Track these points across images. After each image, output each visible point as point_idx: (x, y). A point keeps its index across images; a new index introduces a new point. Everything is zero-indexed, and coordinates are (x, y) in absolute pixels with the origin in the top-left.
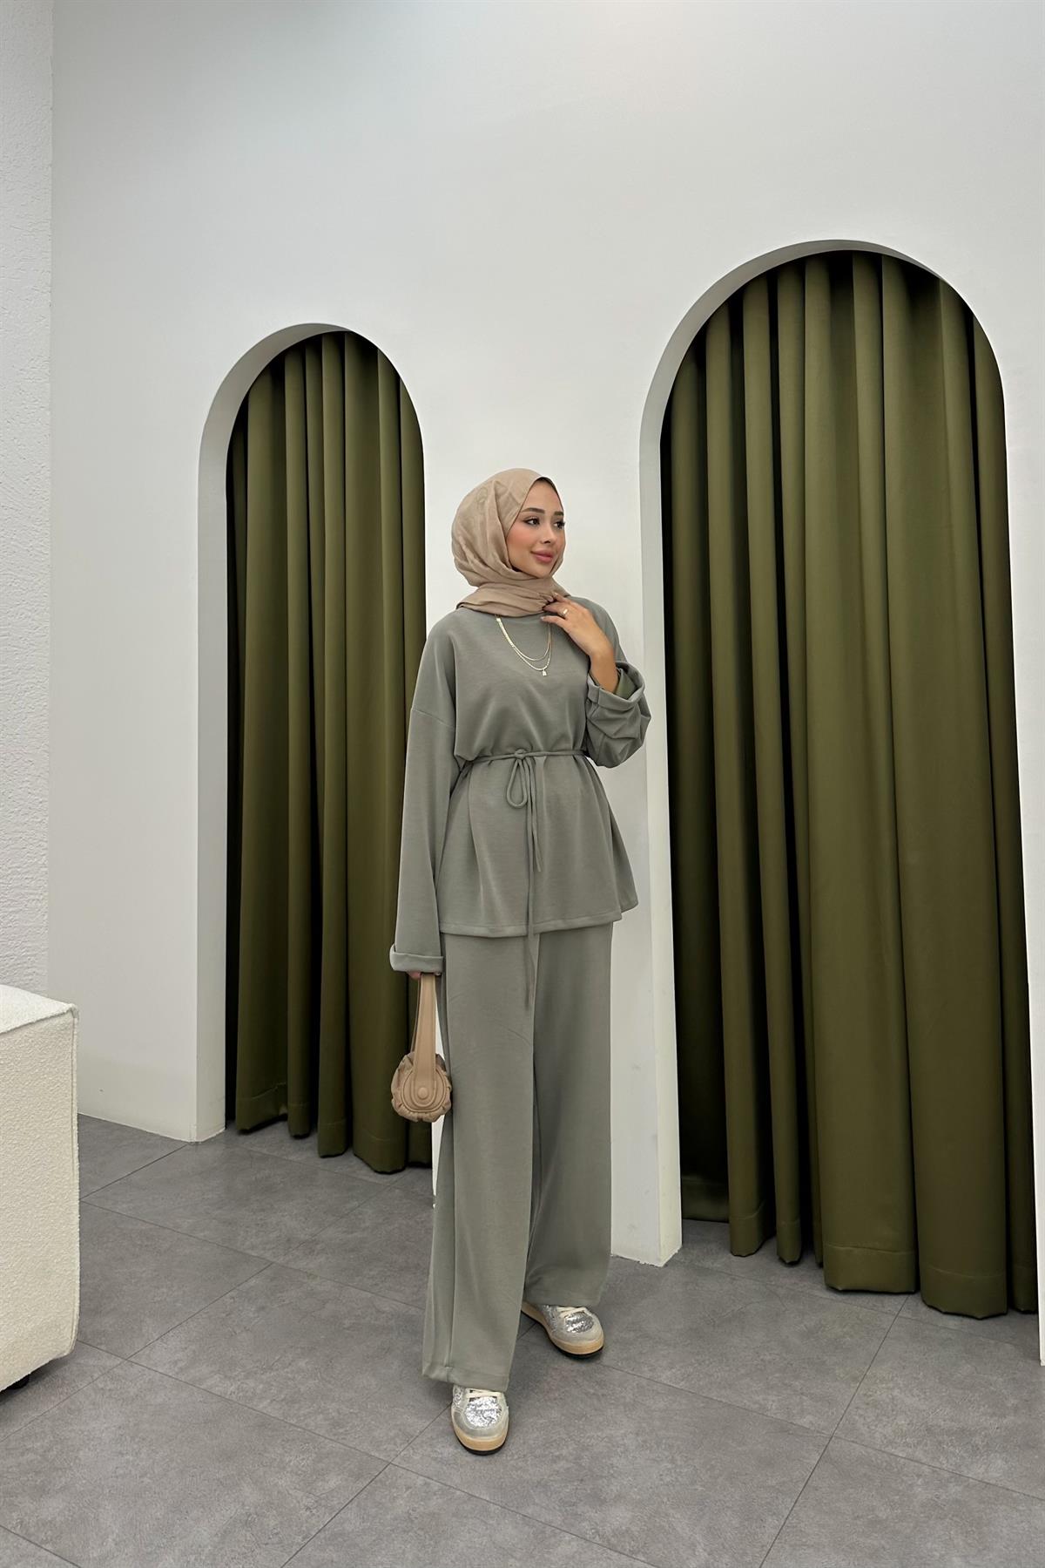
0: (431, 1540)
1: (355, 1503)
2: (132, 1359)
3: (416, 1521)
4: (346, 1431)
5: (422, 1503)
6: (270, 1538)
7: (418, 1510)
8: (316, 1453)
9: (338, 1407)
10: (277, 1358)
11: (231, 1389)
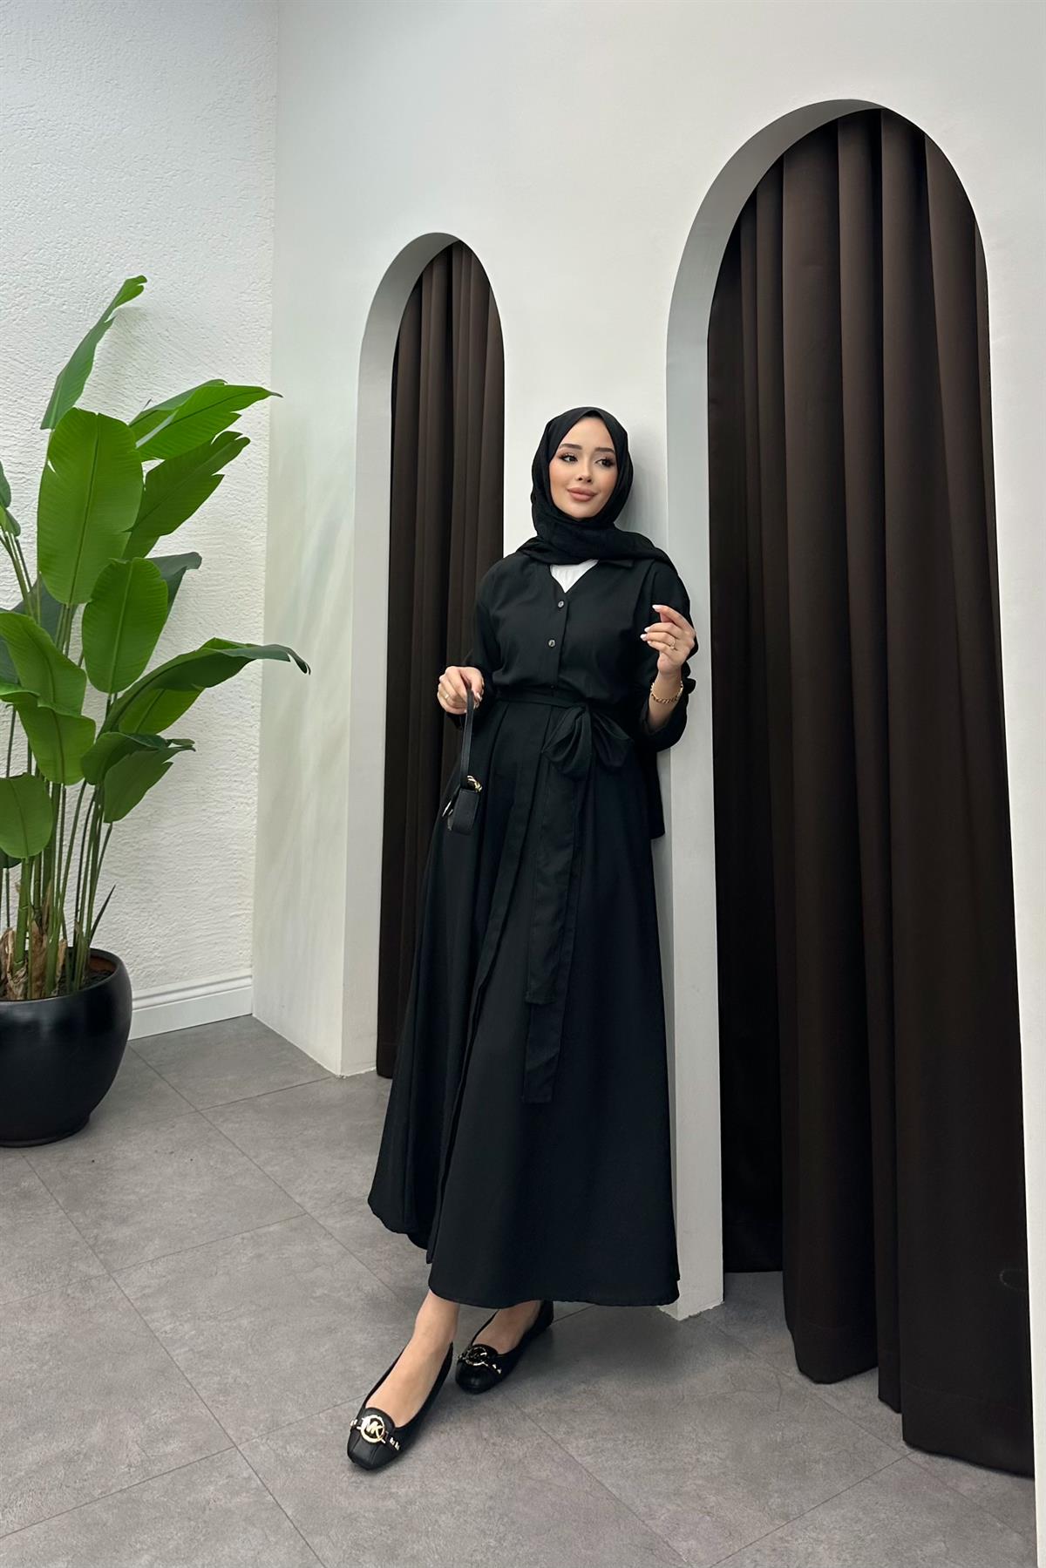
0: (204, 1536)
1: (168, 1478)
2: (115, 1275)
3: (207, 1512)
4: (226, 1400)
5: (228, 1496)
6: (75, 1482)
7: (218, 1503)
8: (182, 1413)
9: (239, 1374)
10: (229, 1309)
11: (167, 1328)
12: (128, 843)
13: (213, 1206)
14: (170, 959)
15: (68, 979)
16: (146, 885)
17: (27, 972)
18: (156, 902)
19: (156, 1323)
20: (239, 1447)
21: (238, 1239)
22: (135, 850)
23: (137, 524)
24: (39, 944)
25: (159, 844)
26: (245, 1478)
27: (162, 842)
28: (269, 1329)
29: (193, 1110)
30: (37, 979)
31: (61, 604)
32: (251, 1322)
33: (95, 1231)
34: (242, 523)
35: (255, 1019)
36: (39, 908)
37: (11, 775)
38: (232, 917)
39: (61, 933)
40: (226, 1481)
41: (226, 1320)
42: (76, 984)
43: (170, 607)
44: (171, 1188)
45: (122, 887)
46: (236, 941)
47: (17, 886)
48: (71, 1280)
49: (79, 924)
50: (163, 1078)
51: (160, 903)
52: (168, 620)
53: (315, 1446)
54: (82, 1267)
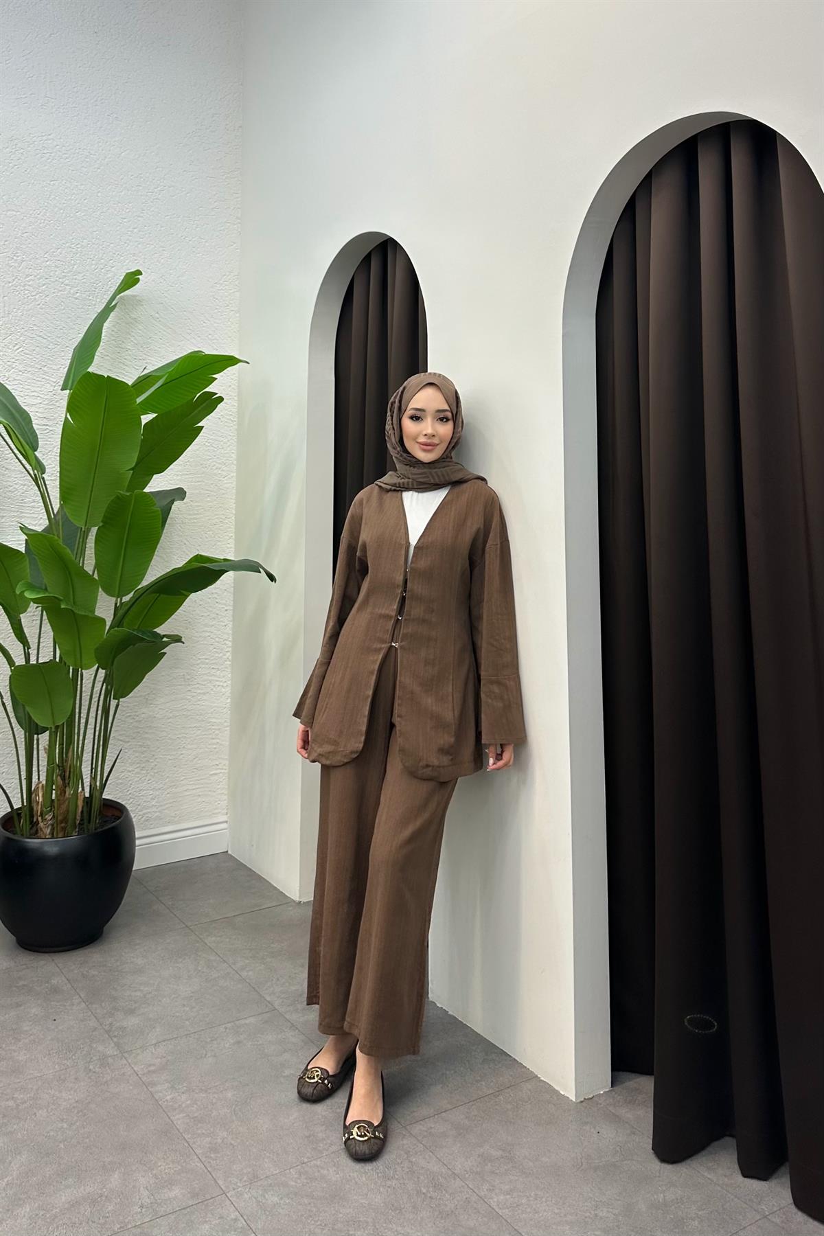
1: (173, 1217)
2: (126, 1055)
4: (217, 1157)
6: (100, 1219)
8: (182, 1166)
9: (226, 1136)
10: (216, 1084)
11: (168, 1098)
12: (130, 716)
13: (202, 1002)
14: (164, 807)
15: (86, 821)
16: (145, 749)
17: (54, 816)
18: (152, 762)
19: (159, 1094)
20: (227, 1194)
21: (222, 1029)
22: (137, 722)
23: (136, 465)
24: (63, 794)
25: (155, 717)
26: (232, 1220)
27: (157, 716)
28: (249, 1101)
29: (184, 926)
30: (62, 822)
31: (78, 528)
32: (234, 1095)
33: (110, 1020)
34: (217, 465)
35: (231, 855)
36: (63, 766)
37: (40, 662)
38: (211, 775)
39: (80, 786)
40: (217, 1222)
41: (215, 1093)
42: (92, 826)
43: (163, 529)
44: (169, 987)
45: (127, 751)
46: (214, 794)
47: (45, 749)
48: (91, 1058)
49: (94, 779)
50: (161, 901)
51: (156, 763)
52: (161, 541)
53: (288, 1195)
54: (101, 1048)
